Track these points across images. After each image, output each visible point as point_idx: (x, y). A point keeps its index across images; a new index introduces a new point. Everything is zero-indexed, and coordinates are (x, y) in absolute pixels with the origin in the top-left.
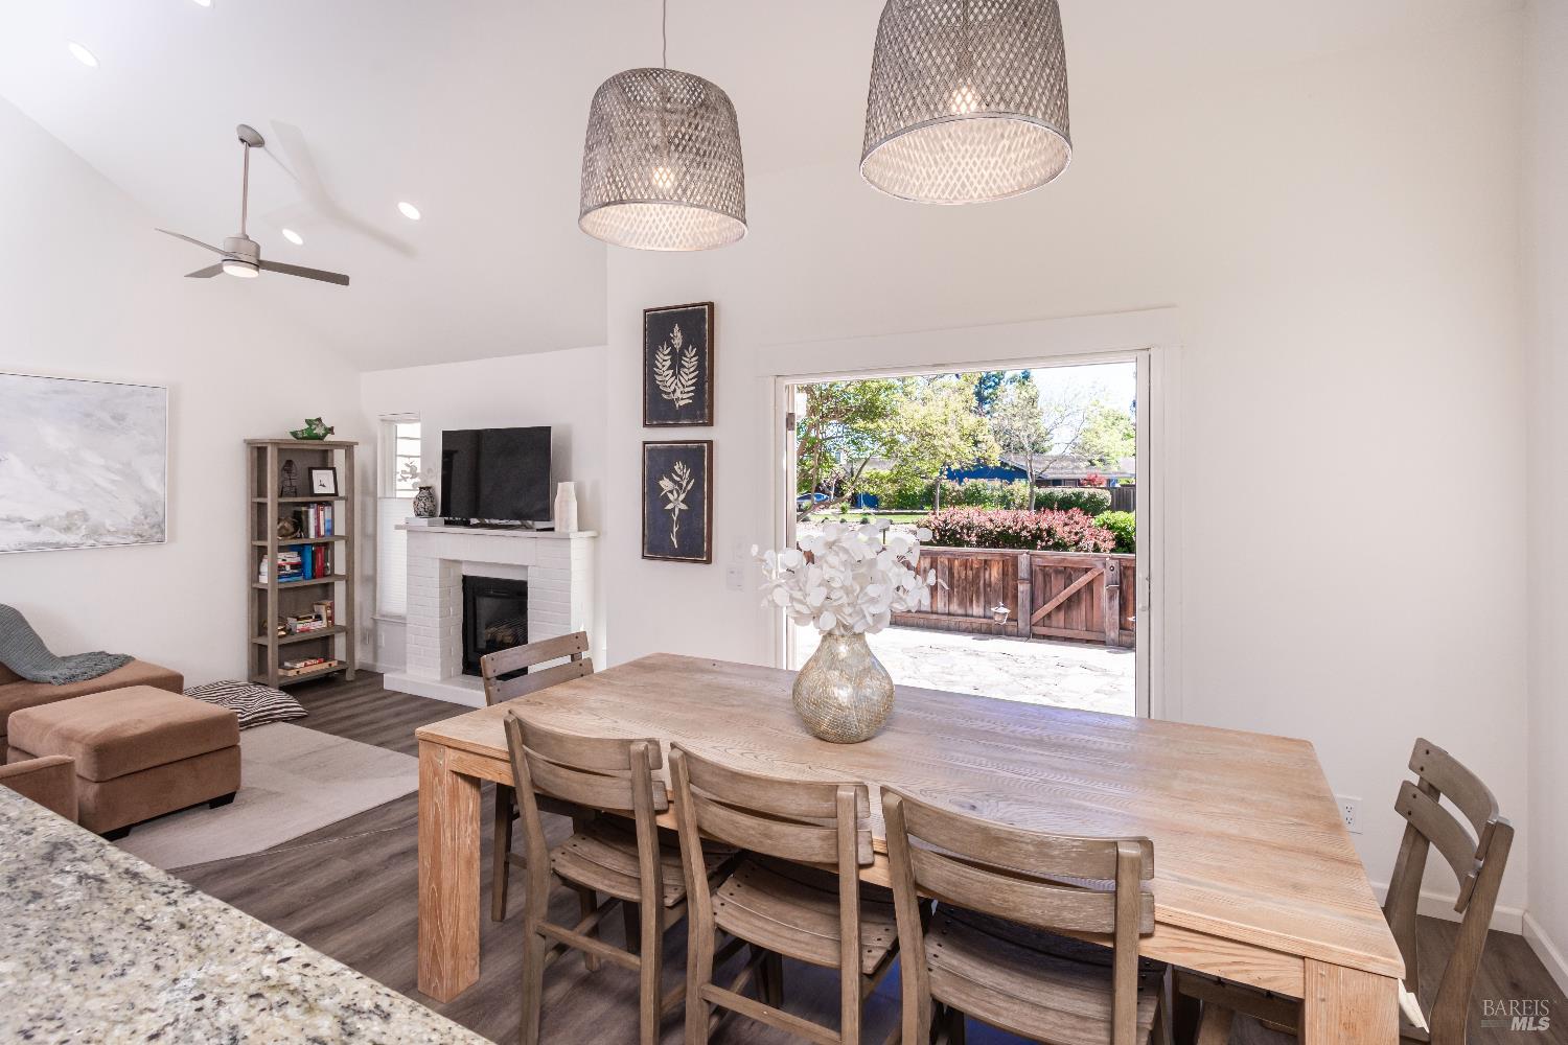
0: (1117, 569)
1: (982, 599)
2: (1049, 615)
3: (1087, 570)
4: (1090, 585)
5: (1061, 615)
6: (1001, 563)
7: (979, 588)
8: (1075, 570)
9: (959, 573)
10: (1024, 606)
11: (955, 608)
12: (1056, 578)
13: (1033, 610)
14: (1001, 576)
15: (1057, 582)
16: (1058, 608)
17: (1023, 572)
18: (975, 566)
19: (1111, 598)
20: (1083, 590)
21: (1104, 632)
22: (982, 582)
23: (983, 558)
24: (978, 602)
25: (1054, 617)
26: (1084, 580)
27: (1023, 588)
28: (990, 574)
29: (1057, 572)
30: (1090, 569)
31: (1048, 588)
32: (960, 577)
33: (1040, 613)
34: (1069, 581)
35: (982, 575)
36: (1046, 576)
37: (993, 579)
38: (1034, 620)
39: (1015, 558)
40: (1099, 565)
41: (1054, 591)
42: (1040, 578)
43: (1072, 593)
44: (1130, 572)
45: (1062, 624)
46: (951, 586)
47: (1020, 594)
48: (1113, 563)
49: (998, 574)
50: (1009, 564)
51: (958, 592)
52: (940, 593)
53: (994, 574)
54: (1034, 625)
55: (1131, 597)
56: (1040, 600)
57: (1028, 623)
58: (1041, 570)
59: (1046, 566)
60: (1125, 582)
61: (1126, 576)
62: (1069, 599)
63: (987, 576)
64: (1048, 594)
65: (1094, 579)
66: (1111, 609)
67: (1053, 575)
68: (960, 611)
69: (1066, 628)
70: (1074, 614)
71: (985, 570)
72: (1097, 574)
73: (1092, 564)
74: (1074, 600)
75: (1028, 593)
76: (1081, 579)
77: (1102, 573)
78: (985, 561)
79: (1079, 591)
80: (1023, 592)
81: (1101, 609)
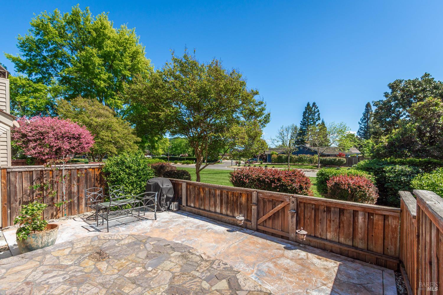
0: (295, 203)
1: (239, 209)
2: (265, 221)
3: (282, 202)
4: (284, 208)
5: (271, 221)
6: (246, 195)
7: (238, 205)
8: (277, 201)
9: (230, 198)
10: (254, 215)
11: (229, 213)
12: (268, 204)
13: (258, 217)
15: (269, 206)
16: (269, 218)
17: (254, 200)
18: (236, 195)
19: (292, 217)
20: (280, 211)
21: (289, 233)
22: (239, 202)
23: (240, 192)
24: (237, 211)
25: (267, 222)
26: (280, 206)
27: (254, 207)
28: (242, 199)
29: (269, 201)
30: (284, 201)
31: (265, 207)
32: (231, 200)
33: (262, 220)
34: (274, 205)
35: (239, 199)
36: (264, 202)
37: (243, 201)
38: (258, 223)
39: (251, 193)
40: (288, 200)
41: (268, 210)
42: (262, 203)
43: (276, 211)
44: (302, 205)
45: (271, 226)
46: (227, 203)
47: (252, 210)
48: (293, 199)
49: (245, 199)
50: (249, 195)
51: (230, 206)
52: (224, 206)
53: (243, 199)
54: (259, 225)
55: (302, 218)
56: (262, 214)
57: (256, 224)
58: (262, 199)
59: (264, 198)
60: (299, 209)
61: (300, 207)
62: (274, 214)
63: (241, 200)
64: (265, 211)
65: (285, 206)
66: (292, 222)
67: (267, 202)
68: (231, 215)
69: (272, 228)
70: (276, 222)
71: (240, 197)
72: (286, 204)
73: (284, 199)
74: (277, 215)
75: (256, 210)
76: (279, 206)
77: (289, 204)
78: (240, 193)
79: (278, 211)
80: (254, 209)
81: (288, 221)
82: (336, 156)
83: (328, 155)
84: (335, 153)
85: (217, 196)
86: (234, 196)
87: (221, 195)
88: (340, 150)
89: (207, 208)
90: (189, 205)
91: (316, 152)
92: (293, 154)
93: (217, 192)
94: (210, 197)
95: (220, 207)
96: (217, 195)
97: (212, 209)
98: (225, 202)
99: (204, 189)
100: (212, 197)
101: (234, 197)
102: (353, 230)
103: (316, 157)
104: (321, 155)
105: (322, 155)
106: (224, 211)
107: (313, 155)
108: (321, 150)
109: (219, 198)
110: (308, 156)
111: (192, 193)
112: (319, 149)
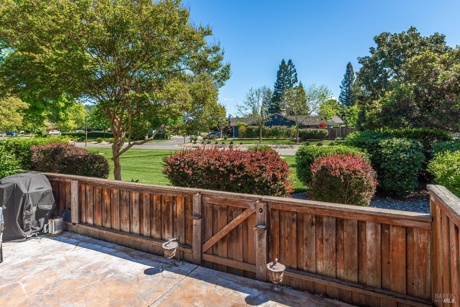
0: (265, 211)
1: (171, 227)
2: (216, 245)
3: (244, 210)
4: (246, 221)
5: (225, 245)
6: (183, 199)
7: (169, 218)
8: (235, 208)
9: (156, 206)
10: (196, 237)
11: (154, 232)
12: (221, 215)
13: (204, 239)
14: (183, 209)
15: (221, 217)
16: (223, 240)
17: (196, 210)
18: (167, 201)
19: (260, 237)
20: (241, 226)
21: (255, 265)
22: (171, 213)
23: (171, 195)
24: (168, 229)
25: (219, 247)
26: (240, 218)
27: (196, 222)
28: (176, 207)
29: (222, 209)
30: (245, 209)
31: (216, 220)
32: (157, 209)
33: (210, 243)
34: (230, 217)
35: (171, 208)
36: (214, 211)
37: (178, 211)
38: (204, 250)
39: (192, 196)
40: (252, 207)
41: (220, 225)
42: (210, 214)
43: (233, 227)
44: (276, 214)
45: (225, 254)
46: (151, 215)
47: (194, 227)
48: (262, 205)
49: (182, 208)
50: (188, 199)
51: (156, 220)
52: (145, 220)
53: (179, 208)
54: (205, 253)
55: (277, 236)
56: (210, 232)
57: (200, 252)
58: (210, 207)
59: (213, 204)
60: (272, 222)
61: (273, 218)
62: (231, 233)
63: (175, 209)
64: (215, 227)
65: (248, 217)
66: (260, 246)
67: (219, 212)
68: (158, 236)
69: (228, 257)
70: (234, 246)
71: (173, 204)
72: (250, 214)
73: (246, 205)
74: (234, 233)
75: (200, 227)
76: (238, 218)
77: (255, 213)
78: (174, 197)
79: (237, 227)
80: (196, 225)
81: (253, 243)
82: (317, 127)
83: (308, 126)
84: (316, 123)
85: (134, 203)
86: (163, 202)
87: (141, 201)
88: (322, 119)
89: (116, 226)
90: (84, 221)
91: (293, 123)
92: (265, 125)
93: (134, 196)
94: (120, 205)
95: (138, 224)
96: (134, 200)
97: (126, 227)
98: (147, 215)
99: (110, 192)
100: (125, 205)
101: (163, 205)
102: (358, 255)
103: (294, 128)
104: (299, 126)
105: (301, 126)
106: (146, 231)
107: (290, 126)
108: (300, 119)
109: (137, 206)
110: (285, 127)
111: (89, 200)
112: (297, 118)
